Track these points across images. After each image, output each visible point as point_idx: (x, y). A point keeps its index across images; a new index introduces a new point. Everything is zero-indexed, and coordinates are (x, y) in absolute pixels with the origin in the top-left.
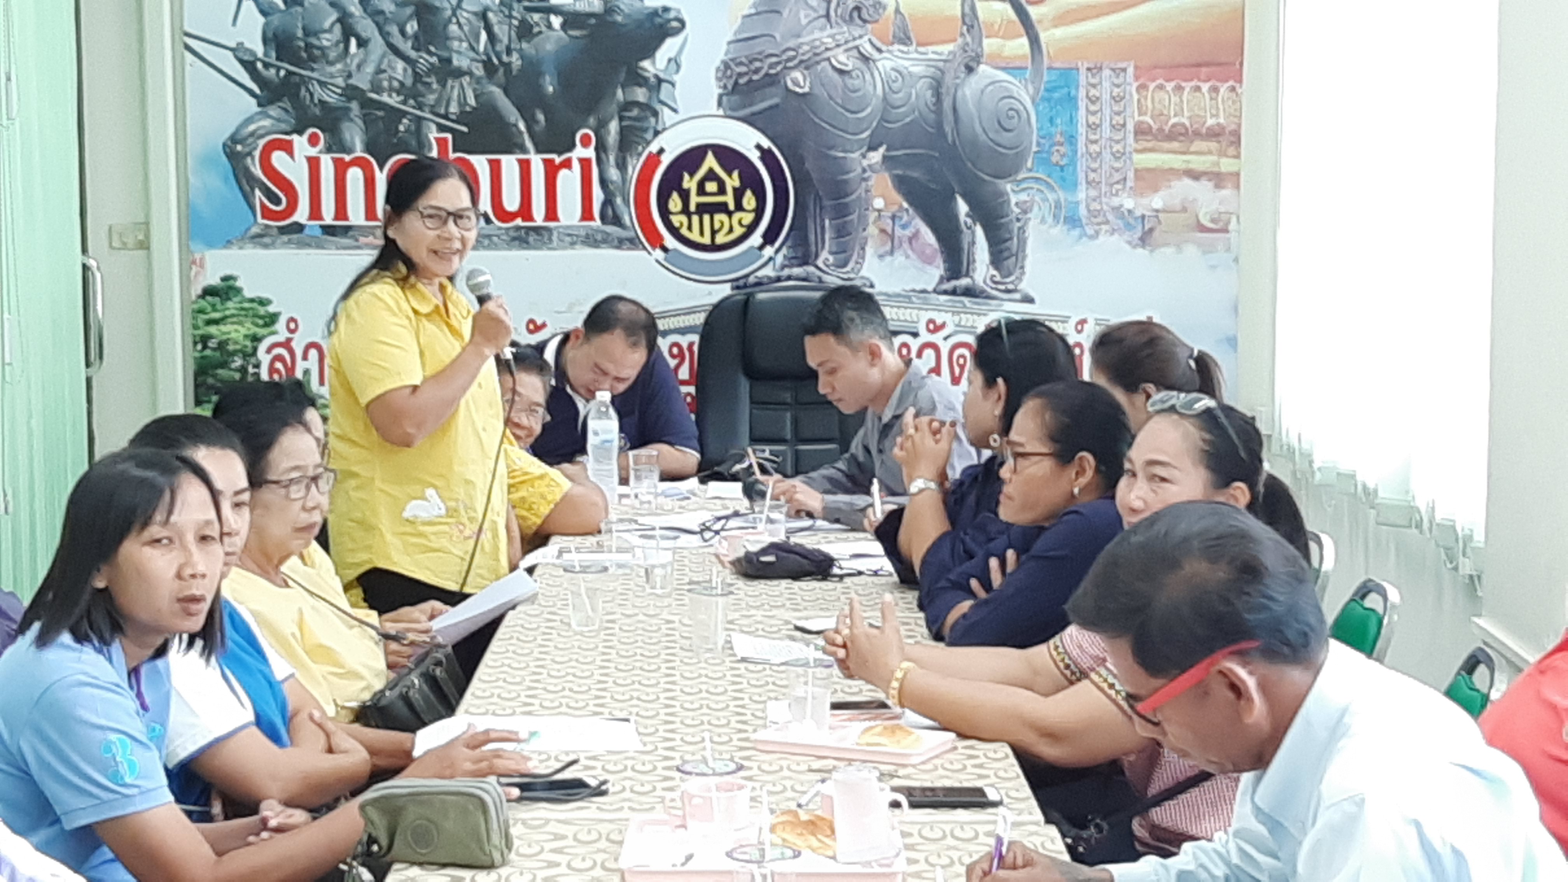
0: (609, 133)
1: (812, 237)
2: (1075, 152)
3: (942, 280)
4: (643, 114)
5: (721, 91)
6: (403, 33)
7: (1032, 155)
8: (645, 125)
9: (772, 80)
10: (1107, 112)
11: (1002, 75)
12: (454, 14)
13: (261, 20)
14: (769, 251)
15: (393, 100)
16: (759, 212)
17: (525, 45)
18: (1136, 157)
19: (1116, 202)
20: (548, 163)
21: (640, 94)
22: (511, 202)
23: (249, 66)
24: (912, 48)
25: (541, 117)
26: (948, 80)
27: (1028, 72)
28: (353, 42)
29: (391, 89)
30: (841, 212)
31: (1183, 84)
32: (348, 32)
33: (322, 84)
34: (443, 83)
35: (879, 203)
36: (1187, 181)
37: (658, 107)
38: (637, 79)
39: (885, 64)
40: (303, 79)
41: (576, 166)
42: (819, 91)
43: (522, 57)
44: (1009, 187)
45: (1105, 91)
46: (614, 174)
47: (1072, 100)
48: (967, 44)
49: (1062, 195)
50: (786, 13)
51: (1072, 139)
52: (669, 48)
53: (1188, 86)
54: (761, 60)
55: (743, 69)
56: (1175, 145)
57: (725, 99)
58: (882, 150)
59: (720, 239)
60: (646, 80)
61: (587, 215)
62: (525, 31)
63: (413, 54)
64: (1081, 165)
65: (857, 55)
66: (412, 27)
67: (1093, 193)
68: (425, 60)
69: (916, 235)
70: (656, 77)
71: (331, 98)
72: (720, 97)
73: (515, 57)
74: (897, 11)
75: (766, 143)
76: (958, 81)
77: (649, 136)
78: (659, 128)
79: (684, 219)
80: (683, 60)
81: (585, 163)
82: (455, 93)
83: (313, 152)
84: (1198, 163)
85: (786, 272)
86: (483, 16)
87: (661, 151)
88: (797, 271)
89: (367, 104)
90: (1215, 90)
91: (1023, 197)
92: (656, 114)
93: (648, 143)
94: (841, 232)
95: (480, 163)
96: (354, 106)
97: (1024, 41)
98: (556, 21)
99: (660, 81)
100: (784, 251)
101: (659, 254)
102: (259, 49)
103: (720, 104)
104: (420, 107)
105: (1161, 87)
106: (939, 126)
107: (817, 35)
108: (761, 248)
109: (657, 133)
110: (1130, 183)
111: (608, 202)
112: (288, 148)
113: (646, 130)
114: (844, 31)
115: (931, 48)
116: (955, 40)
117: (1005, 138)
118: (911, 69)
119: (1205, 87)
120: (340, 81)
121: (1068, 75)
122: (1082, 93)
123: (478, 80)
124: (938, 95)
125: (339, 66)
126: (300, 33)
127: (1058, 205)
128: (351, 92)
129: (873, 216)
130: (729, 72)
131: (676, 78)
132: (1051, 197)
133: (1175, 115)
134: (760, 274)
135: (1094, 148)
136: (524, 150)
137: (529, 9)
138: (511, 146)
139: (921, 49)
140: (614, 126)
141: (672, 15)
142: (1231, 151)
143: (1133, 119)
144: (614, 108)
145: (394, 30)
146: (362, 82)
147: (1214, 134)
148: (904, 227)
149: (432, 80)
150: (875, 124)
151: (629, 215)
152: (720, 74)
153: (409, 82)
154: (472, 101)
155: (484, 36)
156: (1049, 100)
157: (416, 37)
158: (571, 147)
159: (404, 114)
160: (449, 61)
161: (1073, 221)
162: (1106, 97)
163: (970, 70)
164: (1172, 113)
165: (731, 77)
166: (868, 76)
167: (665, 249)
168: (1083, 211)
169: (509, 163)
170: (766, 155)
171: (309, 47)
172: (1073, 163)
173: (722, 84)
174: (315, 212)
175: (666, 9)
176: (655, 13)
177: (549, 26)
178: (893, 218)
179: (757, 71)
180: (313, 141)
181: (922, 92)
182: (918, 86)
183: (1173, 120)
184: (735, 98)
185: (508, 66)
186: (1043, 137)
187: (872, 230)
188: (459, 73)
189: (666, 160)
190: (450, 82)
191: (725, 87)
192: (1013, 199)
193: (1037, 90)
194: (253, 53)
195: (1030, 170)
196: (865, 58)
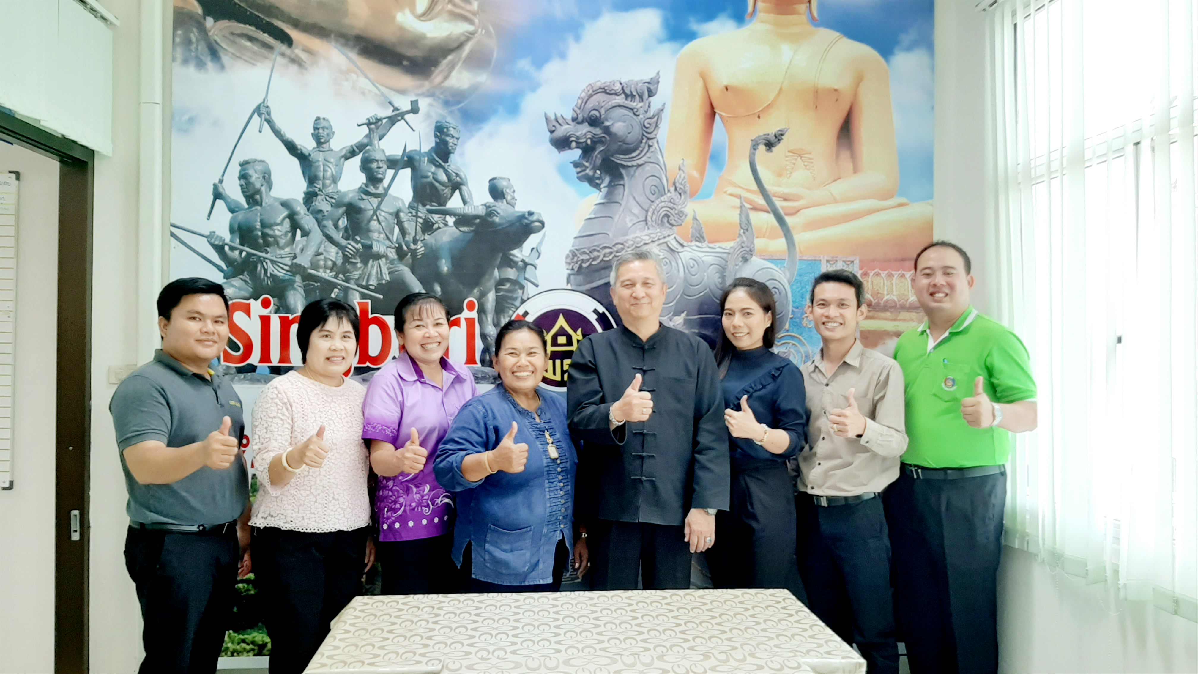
0: (488, 300)
4: (512, 288)
5: (569, 272)
6: (336, 226)
7: (789, 320)
8: (515, 296)
9: (606, 265)
11: (768, 264)
12: (375, 212)
13: (230, 215)
15: (327, 275)
17: (427, 237)
21: (511, 273)
23: (219, 249)
24: (704, 245)
25: (439, 289)
26: (730, 267)
27: (786, 261)
28: (299, 232)
29: (326, 267)
31: (893, 272)
32: (295, 225)
33: (273, 262)
34: (365, 263)
37: (524, 283)
38: (509, 262)
39: (686, 255)
40: (261, 260)
41: (463, 323)
43: (425, 245)
46: (491, 330)
48: (743, 242)
50: (616, 218)
52: (532, 241)
53: (896, 274)
54: (598, 251)
55: (586, 257)
56: (888, 314)
57: (572, 277)
58: (683, 315)
60: (516, 263)
61: (471, 360)
62: (428, 227)
63: (344, 242)
65: (667, 249)
66: (343, 222)
68: (353, 246)
70: (523, 261)
71: (280, 273)
72: (569, 276)
73: (420, 244)
74: (695, 219)
75: (601, 309)
76: (737, 267)
77: (517, 303)
78: (525, 298)
81: (470, 322)
82: (374, 272)
83: (265, 312)
86: (397, 215)
87: (527, 313)
89: (308, 278)
92: (522, 288)
93: (517, 308)
95: (391, 321)
96: (298, 279)
97: (783, 240)
98: (451, 220)
99: (526, 264)
102: (226, 236)
103: (568, 282)
104: (347, 280)
105: (878, 275)
107: (638, 234)
109: (523, 301)
111: (487, 350)
112: (247, 311)
113: (515, 299)
114: (657, 232)
115: (718, 245)
116: (734, 240)
118: (705, 259)
120: (288, 261)
121: (813, 264)
123: (392, 262)
124: (723, 277)
125: (288, 250)
126: (258, 225)
128: (296, 269)
130: (575, 259)
131: (537, 262)
132: (802, 349)
133: (888, 294)
137: (430, 212)
139: (711, 245)
140: (491, 297)
141: (535, 218)
144: (491, 283)
145: (329, 224)
146: (304, 261)
149: (358, 260)
150: (678, 297)
152: (569, 260)
153: (339, 262)
154: (387, 277)
155: (397, 230)
156: (800, 282)
157: (346, 229)
158: (460, 310)
159: (335, 285)
160: (370, 247)
163: (745, 260)
164: (886, 293)
165: (577, 262)
166: (674, 264)
170: (601, 317)
171: (265, 235)
173: (571, 267)
174: (265, 357)
175: (531, 214)
176: (523, 217)
177: (446, 225)
179: (594, 259)
180: (266, 304)
181: (712, 275)
182: (709, 271)
183: (886, 298)
184: (580, 278)
185: (414, 252)
186: (797, 308)
188: (378, 257)
189: (530, 319)
190: (371, 261)
191: (573, 269)
193: (792, 275)
194: (221, 239)
195: (788, 331)
196: (672, 251)
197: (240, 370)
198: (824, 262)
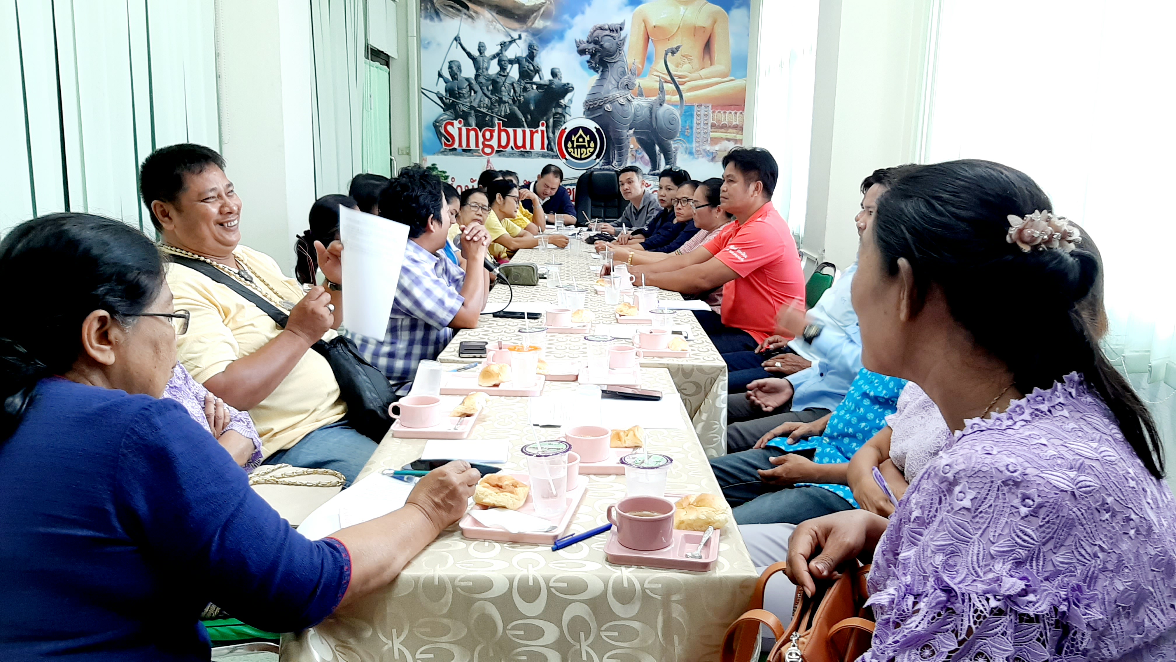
0: (550, 122)
1: (611, 157)
2: (692, 132)
3: (651, 171)
4: (560, 117)
5: (584, 110)
6: (488, 89)
7: (679, 132)
8: (561, 120)
9: (600, 107)
10: (702, 119)
11: (671, 107)
12: (504, 83)
13: (445, 84)
14: (598, 160)
15: (484, 110)
16: (595, 148)
17: (525, 94)
18: (711, 134)
19: (704, 147)
20: (531, 131)
21: (560, 110)
22: (520, 143)
23: (441, 99)
24: (643, 98)
25: (529, 117)
26: (654, 108)
27: (679, 106)
28: (473, 92)
29: (484, 107)
30: (620, 149)
32: (471, 88)
33: (463, 105)
34: (499, 105)
35: (632, 146)
36: (726, 142)
37: (565, 115)
38: (559, 105)
39: (635, 102)
40: (458, 104)
41: (540, 132)
42: (615, 111)
43: (524, 98)
44: (672, 142)
45: (702, 113)
46: (551, 135)
47: (692, 115)
48: (660, 97)
49: (688, 145)
50: (605, 86)
51: (691, 128)
52: (569, 96)
53: (728, 112)
54: (597, 101)
55: (591, 103)
56: (723, 130)
57: (586, 112)
58: (633, 130)
59: (583, 156)
60: (562, 106)
61: (543, 148)
62: (525, 89)
63: (491, 96)
64: (694, 136)
65: (626, 99)
66: (491, 88)
67: (698, 145)
68: (494, 98)
69: (643, 156)
71: (465, 109)
72: (584, 112)
73: (522, 97)
74: (639, 86)
75: (598, 127)
76: (657, 108)
77: (562, 123)
78: (565, 121)
79: (572, 150)
80: (573, 100)
81: (542, 132)
82: (503, 109)
83: (460, 126)
84: (730, 136)
85: (603, 167)
86: (512, 84)
87: (566, 128)
88: (606, 167)
89: (476, 111)
90: (736, 113)
91: (676, 145)
92: (564, 117)
93: (562, 126)
94: (620, 155)
95: (511, 130)
96: (473, 112)
97: (678, 96)
98: (535, 87)
99: (566, 106)
100: (602, 161)
101: (564, 160)
102: (444, 93)
103: (584, 114)
104: (492, 113)
105: (719, 112)
106: (651, 122)
107: (614, 93)
108: (595, 159)
109: (564, 123)
110: (709, 142)
111: (549, 144)
112: (452, 124)
114: (623, 92)
115: (649, 98)
116: (656, 96)
117: (671, 127)
118: (643, 104)
119: (733, 112)
120: (468, 104)
121: (691, 107)
122: (695, 113)
123: (510, 105)
124: (651, 113)
125: (468, 99)
126: (456, 89)
127: (687, 148)
128: (472, 107)
129: (630, 150)
130: (587, 104)
131: (571, 105)
132: (684, 145)
134: (595, 167)
135: (698, 131)
136: (524, 127)
137: (526, 83)
138: (520, 125)
139: (646, 98)
140: (551, 120)
141: (570, 86)
142: (740, 132)
143: (711, 121)
144: (552, 114)
145: (485, 88)
146: (475, 104)
147: (736, 127)
148: (639, 154)
149: (497, 104)
150: (631, 121)
151: (556, 148)
152: (584, 105)
153: (489, 105)
154: (508, 111)
155: (512, 91)
157: (492, 90)
158: (538, 126)
159: (488, 115)
160: (502, 98)
161: (691, 153)
162: (702, 115)
163: (661, 105)
164: (723, 120)
165: (588, 106)
166: (630, 106)
167: (566, 159)
168: (694, 150)
169: (519, 131)
170: (598, 130)
171: (459, 93)
172: (692, 134)
174: (460, 145)
175: (568, 84)
176: (565, 85)
177: (533, 89)
178: (636, 151)
179: (595, 104)
180: (460, 122)
181: (646, 112)
182: (645, 110)
183: (723, 122)
184: (589, 112)
185: (519, 100)
187: (630, 155)
188: (505, 102)
189: (567, 131)
190: (502, 105)
191: (586, 109)
192: (673, 146)
193: (681, 112)
194: (442, 95)
196: (629, 101)
197: (450, 150)
198: (696, 106)
